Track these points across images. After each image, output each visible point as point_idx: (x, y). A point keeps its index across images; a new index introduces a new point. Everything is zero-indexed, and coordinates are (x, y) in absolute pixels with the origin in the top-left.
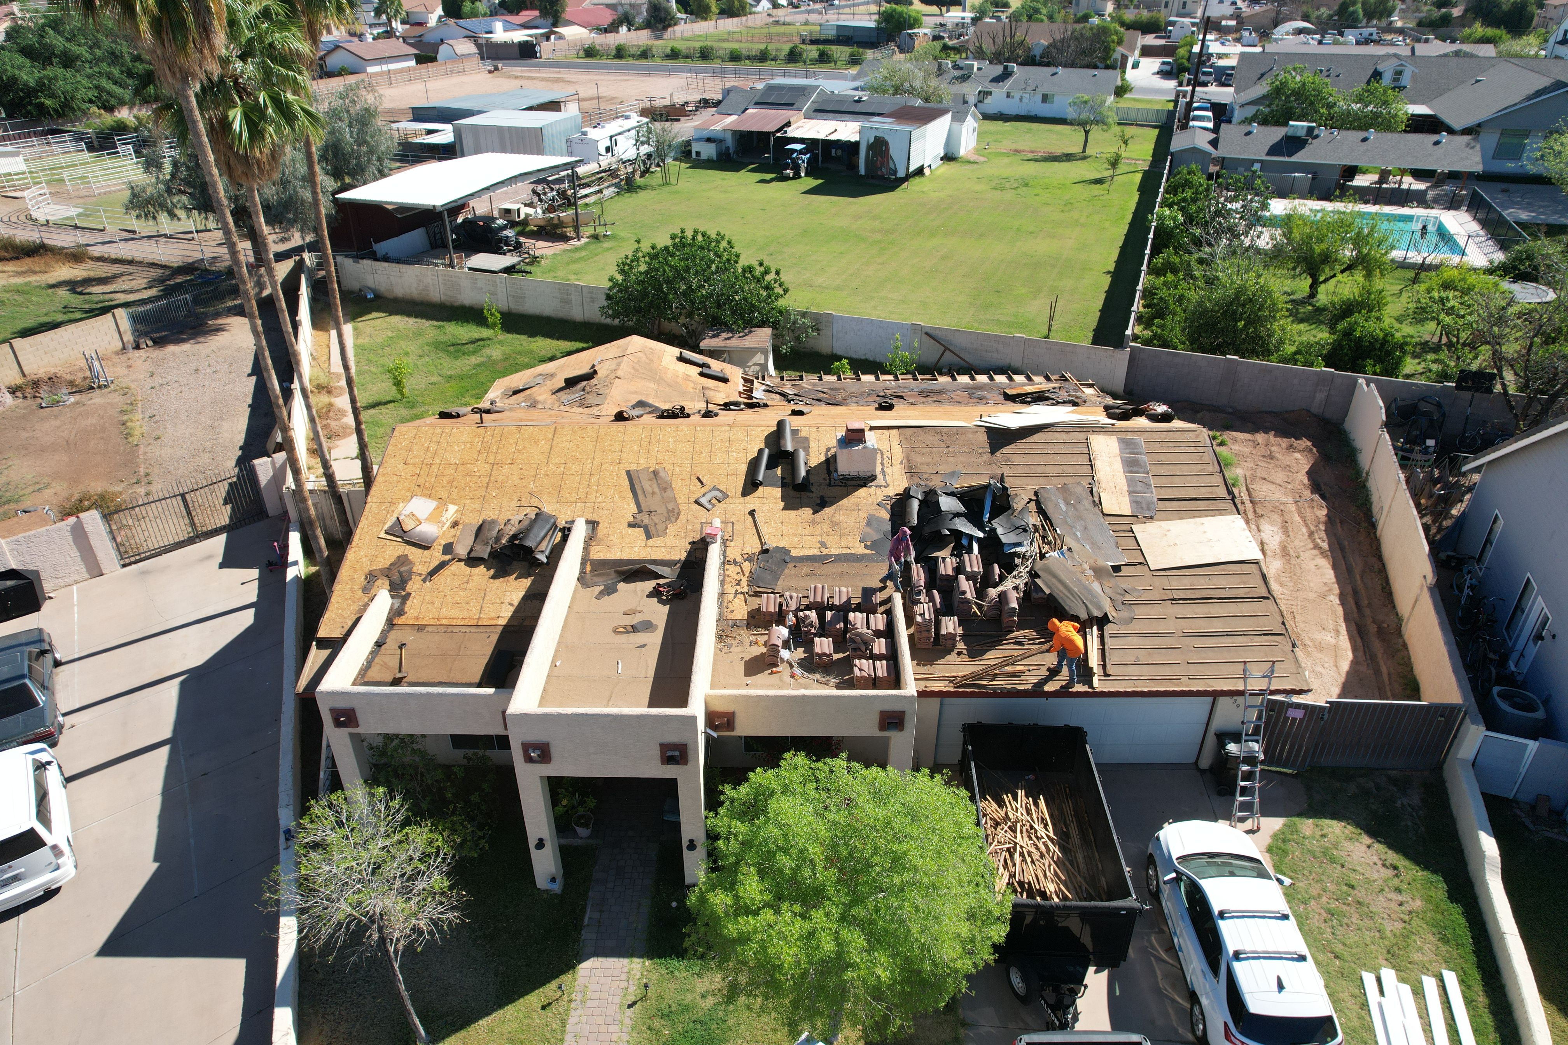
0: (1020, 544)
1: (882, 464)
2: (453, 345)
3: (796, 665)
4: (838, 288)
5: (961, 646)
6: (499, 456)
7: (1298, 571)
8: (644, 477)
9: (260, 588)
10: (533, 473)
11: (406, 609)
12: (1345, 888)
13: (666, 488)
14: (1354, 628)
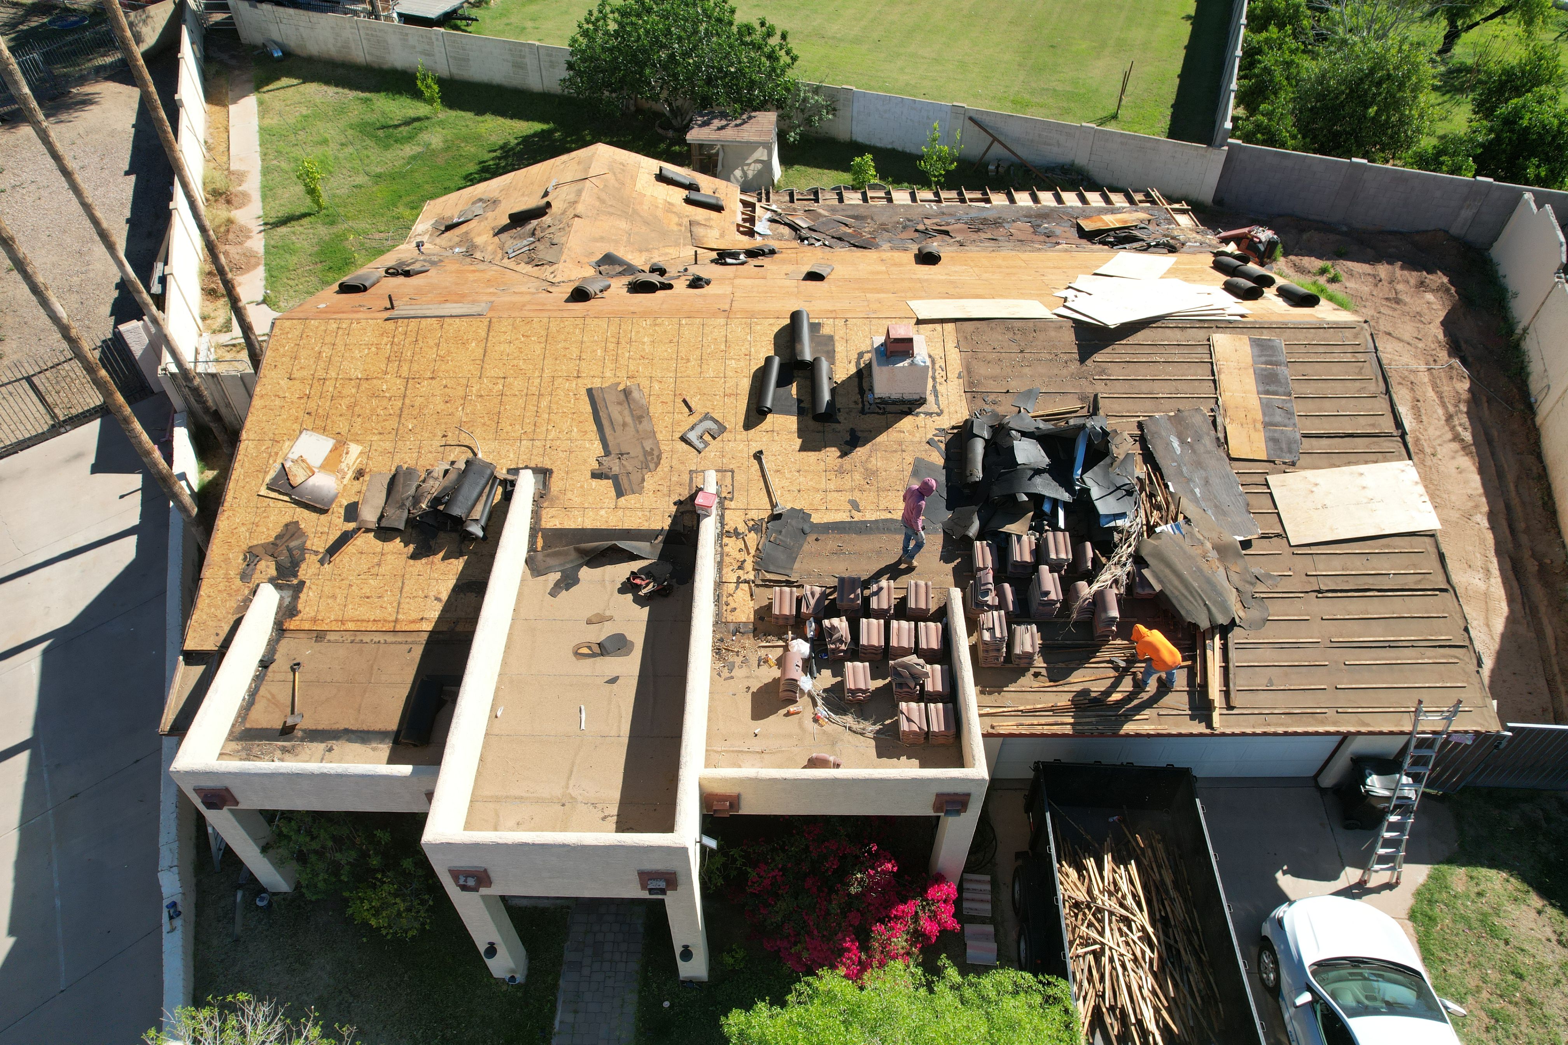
0: (1123, 515)
1: (934, 378)
2: (383, 127)
3: (820, 702)
4: (857, 41)
5: (1039, 663)
6: (415, 367)
7: (1435, 477)
8: (611, 398)
9: (144, 503)
10: (462, 393)
11: (300, 606)
12: (1510, 977)
13: (641, 415)
14: (1508, 565)
